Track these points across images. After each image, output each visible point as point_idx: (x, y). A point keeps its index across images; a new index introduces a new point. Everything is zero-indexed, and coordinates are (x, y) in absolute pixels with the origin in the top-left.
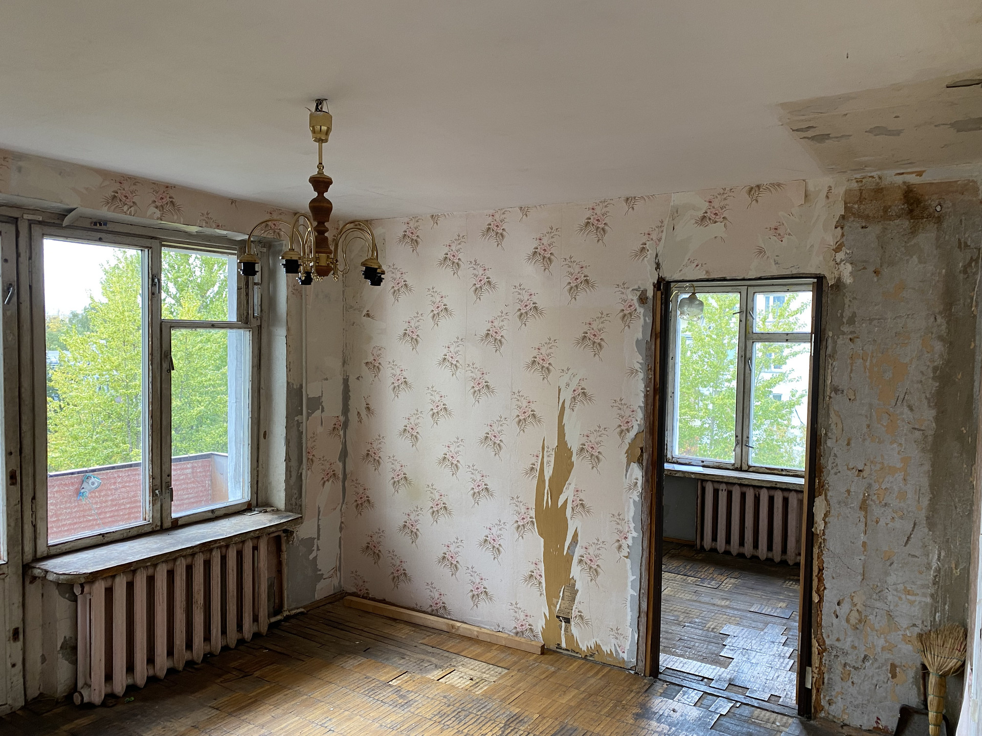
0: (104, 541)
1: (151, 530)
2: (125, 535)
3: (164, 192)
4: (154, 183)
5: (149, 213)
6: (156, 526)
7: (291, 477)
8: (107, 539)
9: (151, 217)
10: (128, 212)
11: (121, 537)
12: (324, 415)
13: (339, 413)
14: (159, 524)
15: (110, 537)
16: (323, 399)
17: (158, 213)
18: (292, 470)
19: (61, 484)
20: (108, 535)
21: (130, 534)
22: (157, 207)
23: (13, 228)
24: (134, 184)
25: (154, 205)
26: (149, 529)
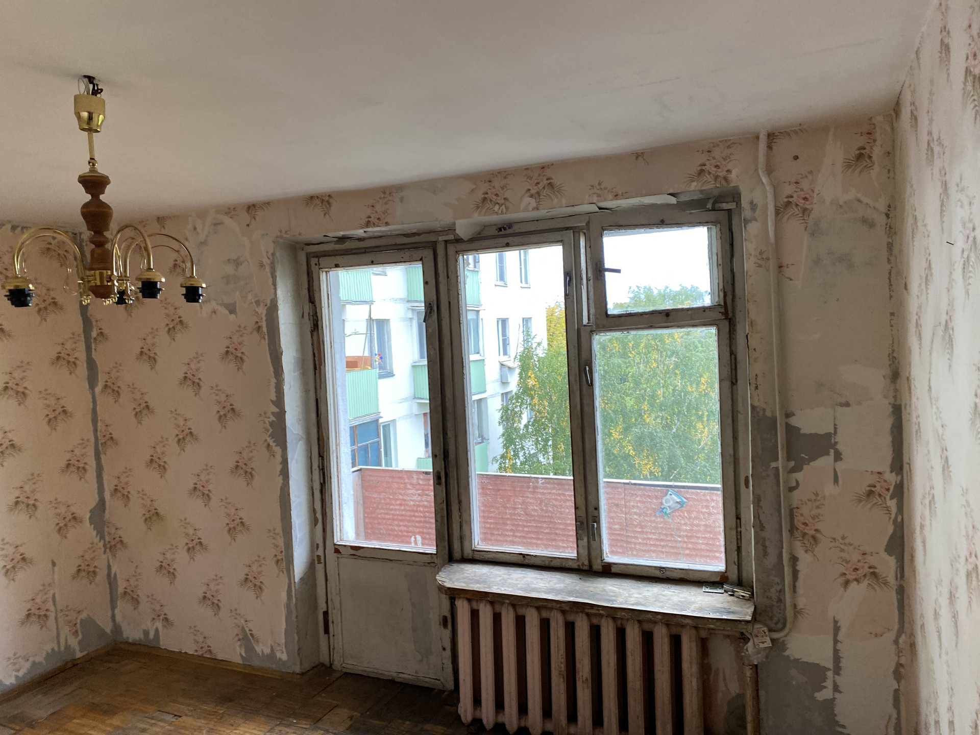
0: (523, 562)
1: (577, 567)
2: (547, 563)
3: (539, 175)
4: (527, 169)
5: (523, 205)
6: (583, 564)
7: (765, 554)
8: (527, 561)
9: (526, 210)
10: (500, 212)
11: (542, 564)
12: (840, 466)
13: (885, 467)
14: (586, 563)
15: (530, 560)
16: (839, 438)
17: (533, 203)
18: (767, 543)
19: (644, 495)
20: (528, 557)
21: (552, 564)
22: (532, 196)
23: (431, 253)
24: (505, 178)
25: (528, 194)
26: (575, 566)
